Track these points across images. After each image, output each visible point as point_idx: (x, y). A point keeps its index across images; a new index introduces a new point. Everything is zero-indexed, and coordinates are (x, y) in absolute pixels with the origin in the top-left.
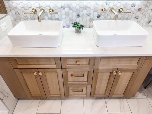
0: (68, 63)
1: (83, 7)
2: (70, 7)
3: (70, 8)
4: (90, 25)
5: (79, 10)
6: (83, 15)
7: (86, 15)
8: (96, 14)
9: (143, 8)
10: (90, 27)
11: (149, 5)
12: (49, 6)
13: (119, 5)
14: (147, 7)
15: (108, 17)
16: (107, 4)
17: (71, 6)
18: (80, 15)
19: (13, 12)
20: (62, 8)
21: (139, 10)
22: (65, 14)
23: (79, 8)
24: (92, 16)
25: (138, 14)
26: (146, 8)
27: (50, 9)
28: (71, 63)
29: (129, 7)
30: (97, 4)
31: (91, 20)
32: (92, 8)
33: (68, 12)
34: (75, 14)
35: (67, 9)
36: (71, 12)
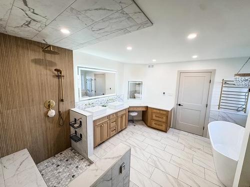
36: (99, 102)
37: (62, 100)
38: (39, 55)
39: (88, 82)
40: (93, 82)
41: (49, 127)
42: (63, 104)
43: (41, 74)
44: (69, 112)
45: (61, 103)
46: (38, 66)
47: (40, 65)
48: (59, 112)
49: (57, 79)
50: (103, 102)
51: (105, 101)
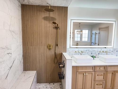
0: (97, 69)
1: (93, 51)
3: (89, 51)
6: (93, 53)
8: (98, 53)
9: (113, 51)
13: (105, 50)
14: (115, 50)
15: (102, 54)
16: (101, 50)
19: (68, 52)
21: (112, 51)
24: (96, 54)
25: (112, 53)
28: (98, 69)
29: (109, 51)
30: (98, 50)
31: (96, 55)
32: (97, 51)
34: (90, 53)
35: (88, 51)
36: (89, 52)
37: (57, 45)
38: (47, 14)
39: (93, 36)
40: (97, 36)
41: (49, 61)
42: (58, 48)
43: (47, 26)
44: (61, 55)
45: (57, 47)
46: (46, 21)
47: (47, 20)
48: (55, 53)
49: (55, 30)
50: (95, 53)
51: (96, 52)
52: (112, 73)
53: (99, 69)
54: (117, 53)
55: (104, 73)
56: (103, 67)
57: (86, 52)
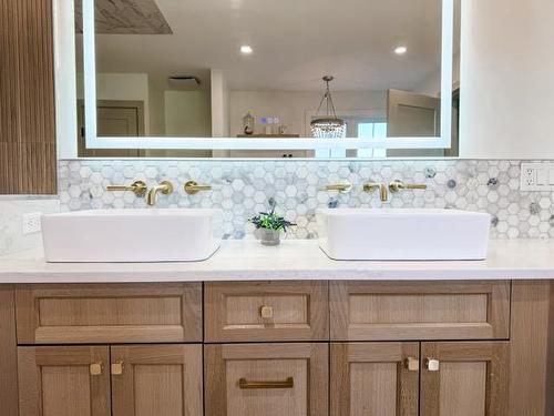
0: (230, 316)
1: (286, 179)
2: (248, 179)
3: (247, 181)
4: (311, 231)
5: (272, 186)
6: (286, 201)
7: (295, 202)
8: (325, 197)
10: (309, 237)
11: (474, 173)
12: (187, 175)
14: (472, 177)
16: (352, 171)
17: (250, 175)
18: (277, 200)
19: (76, 191)
20: (224, 181)
22: (233, 197)
23: (272, 182)
24: (311, 203)
25: (452, 195)
26: (470, 180)
27: (187, 185)
30: (323, 170)
31: (312, 215)
32: (312, 180)
33: (241, 192)
34: (262, 198)
35: (238, 184)
50: (297, 198)
51: (311, 191)
52: (402, 365)
53: (253, 316)
54: (493, 196)
55: (308, 360)
56: (292, 299)
57: (227, 191)
